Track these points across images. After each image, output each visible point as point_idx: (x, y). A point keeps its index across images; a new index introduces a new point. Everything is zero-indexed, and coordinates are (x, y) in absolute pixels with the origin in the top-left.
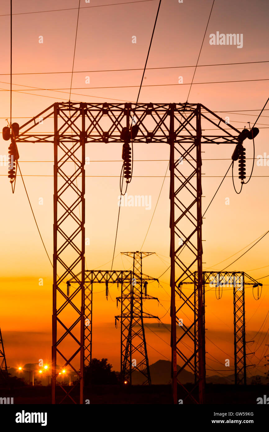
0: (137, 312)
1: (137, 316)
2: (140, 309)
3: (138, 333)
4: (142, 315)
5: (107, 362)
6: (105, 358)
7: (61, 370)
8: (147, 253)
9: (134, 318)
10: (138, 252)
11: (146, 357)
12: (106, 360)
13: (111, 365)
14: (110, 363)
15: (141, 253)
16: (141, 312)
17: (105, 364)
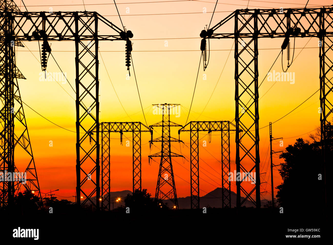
0: (166, 152)
1: (166, 155)
2: (168, 150)
3: (167, 169)
4: (170, 154)
5: (147, 192)
6: (145, 189)
7: (117, 198)
8: (174, 104)
9: (164, 157)
10: (166, 104)
11: (174, 188)
12: (146, 190)
13: (150, 194)
14: (149, 193)
15: (169, 105)
16: (170, 152)
17: (145, 193)
